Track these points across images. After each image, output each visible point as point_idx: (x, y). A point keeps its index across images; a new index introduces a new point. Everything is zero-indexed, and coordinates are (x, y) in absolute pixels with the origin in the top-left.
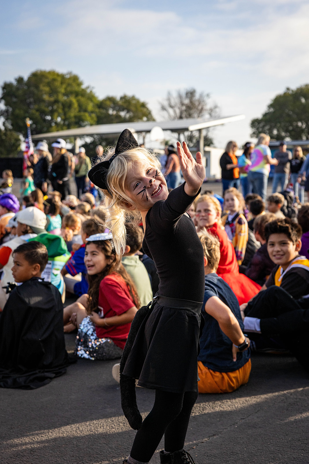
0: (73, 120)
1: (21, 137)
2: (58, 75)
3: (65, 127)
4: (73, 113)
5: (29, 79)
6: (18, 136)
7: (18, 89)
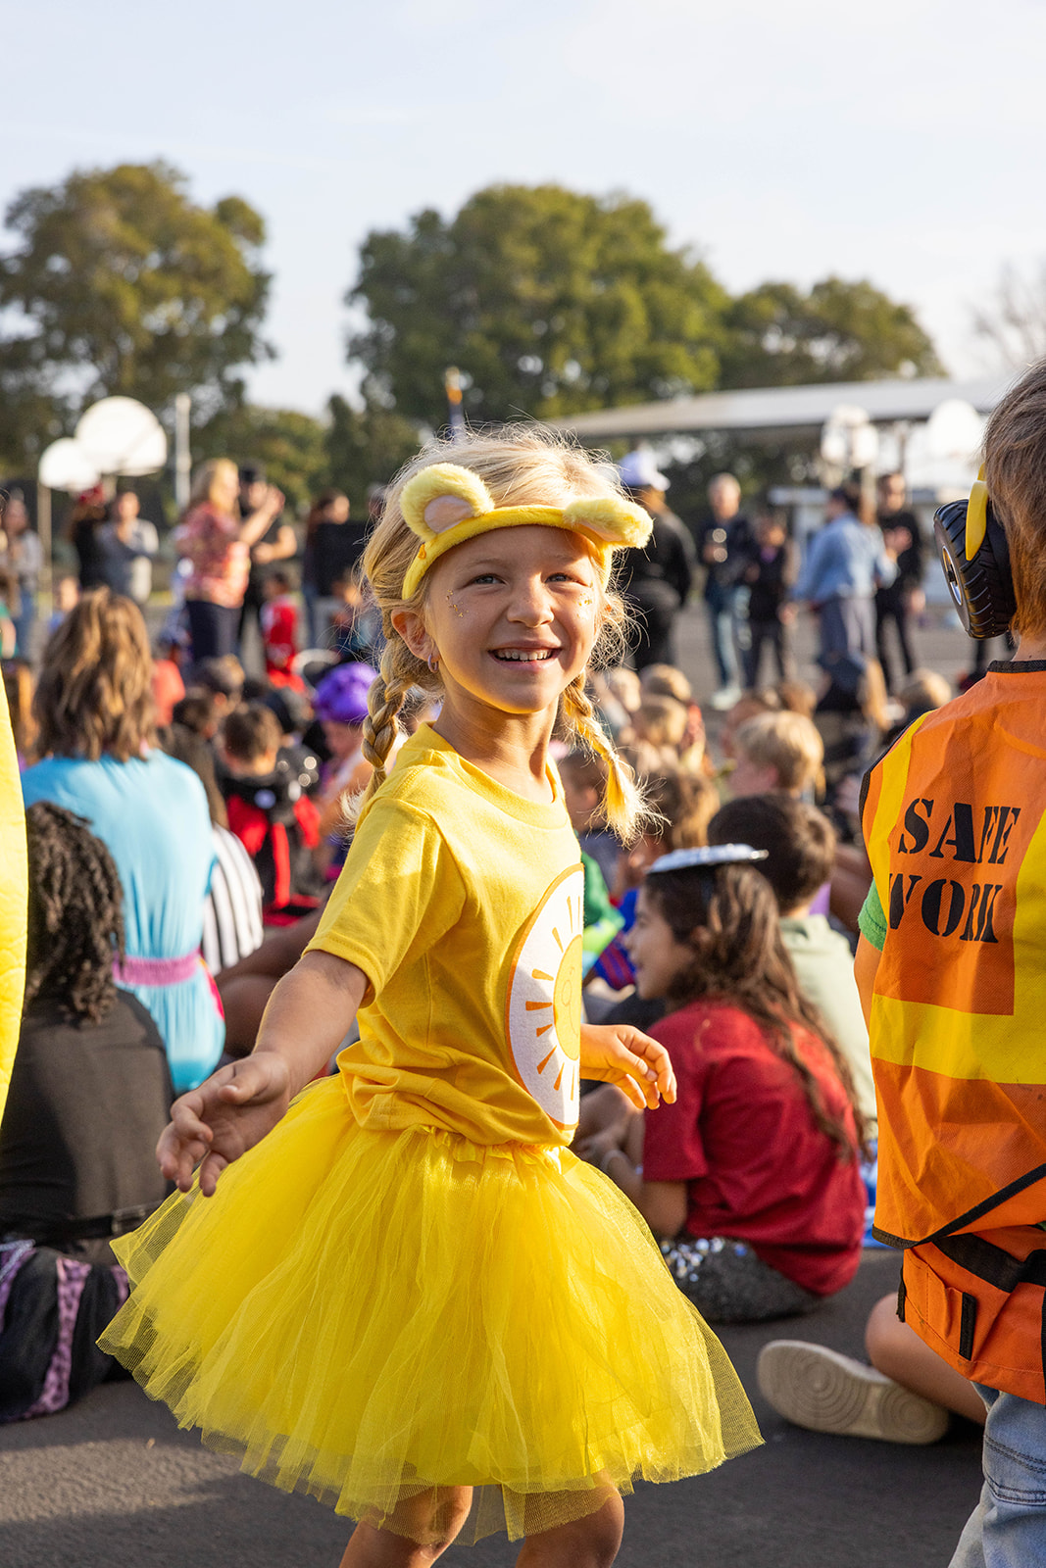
0: (626, 372)
2: (572, 200)
3: (595, 402)
4: (628, 345)
5: (464, 216)
6: (415, 435)
7: (417, 254)
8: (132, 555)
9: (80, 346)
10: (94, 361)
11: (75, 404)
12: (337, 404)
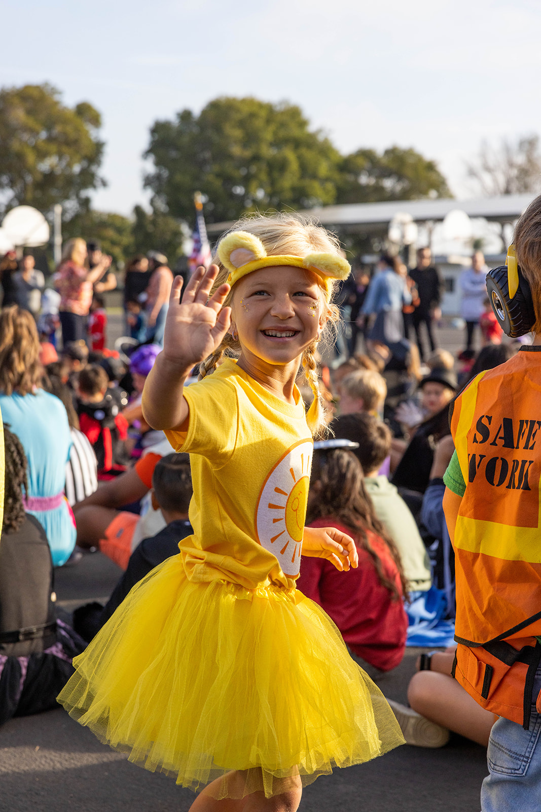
0: (288, 195)
1: (185, 229)
2: (261, 106)
4: (289, 181)
5: (204, 113)
6: (179, 226)
7: (180, 133)
8: (31, 288)
9: (5, 179)
10: (12, 187)
12: (138, 210)
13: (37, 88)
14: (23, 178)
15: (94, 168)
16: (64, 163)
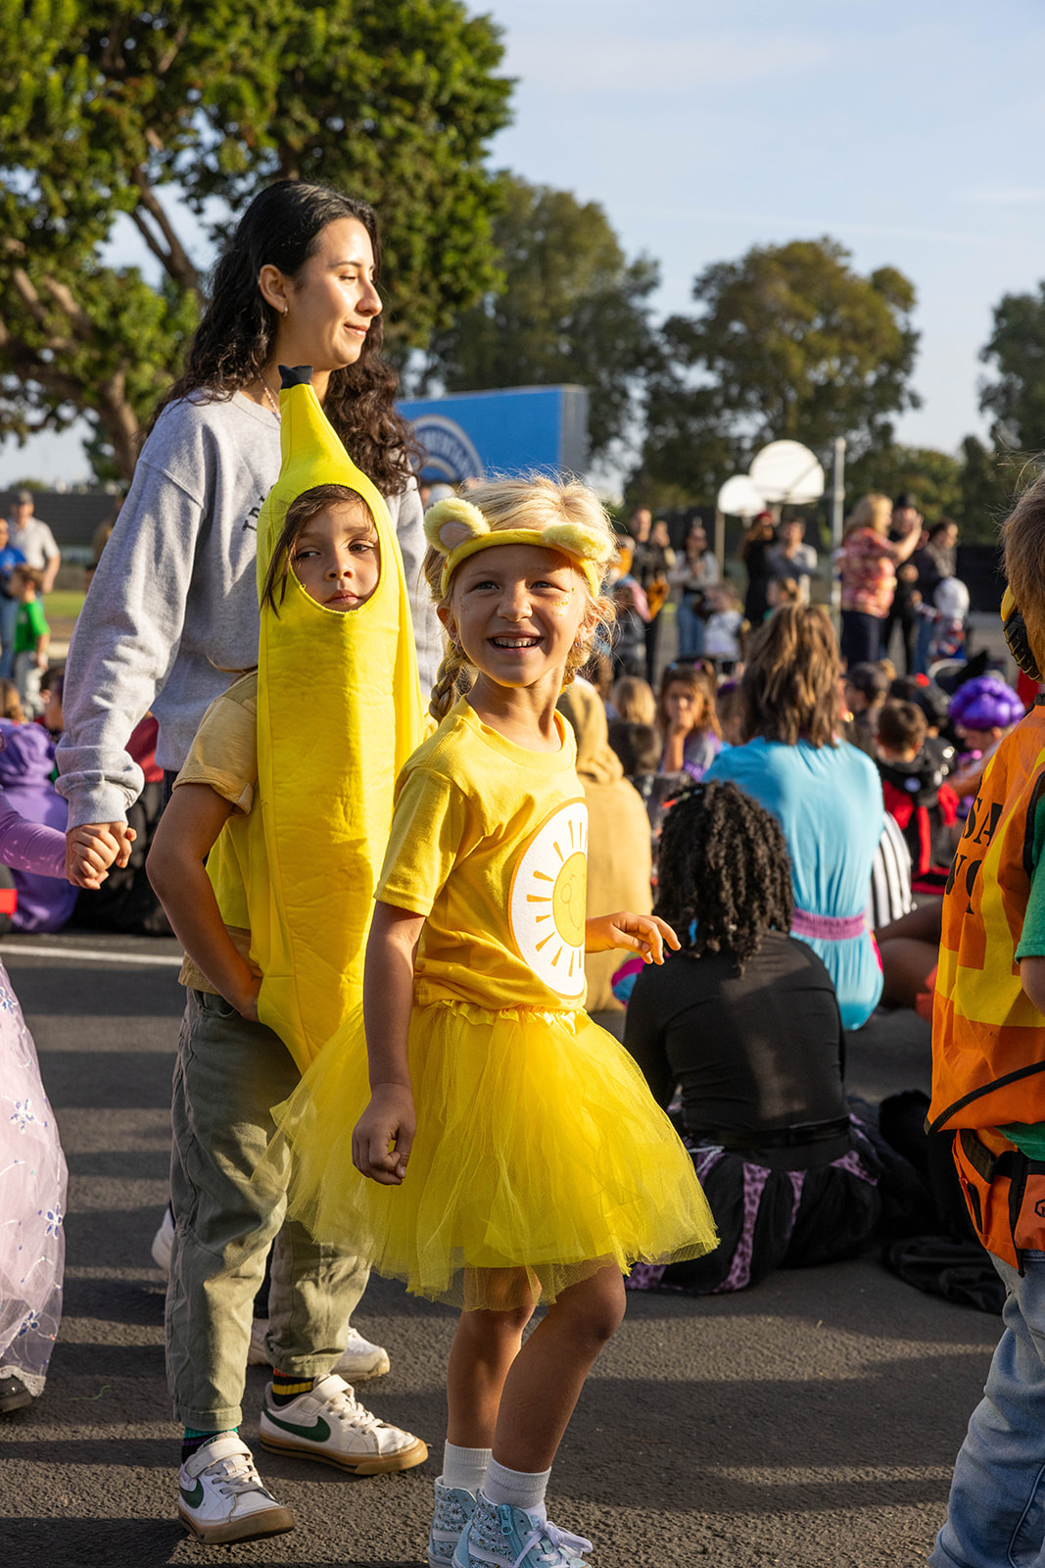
8: (796, 573)
9: (752, 396)
10: (763, 409)
11: (747, 444)
12: (970, 445)
13: (811, 247)
14: (782, 394)
15: (899, 376)
16: (848, 370)
